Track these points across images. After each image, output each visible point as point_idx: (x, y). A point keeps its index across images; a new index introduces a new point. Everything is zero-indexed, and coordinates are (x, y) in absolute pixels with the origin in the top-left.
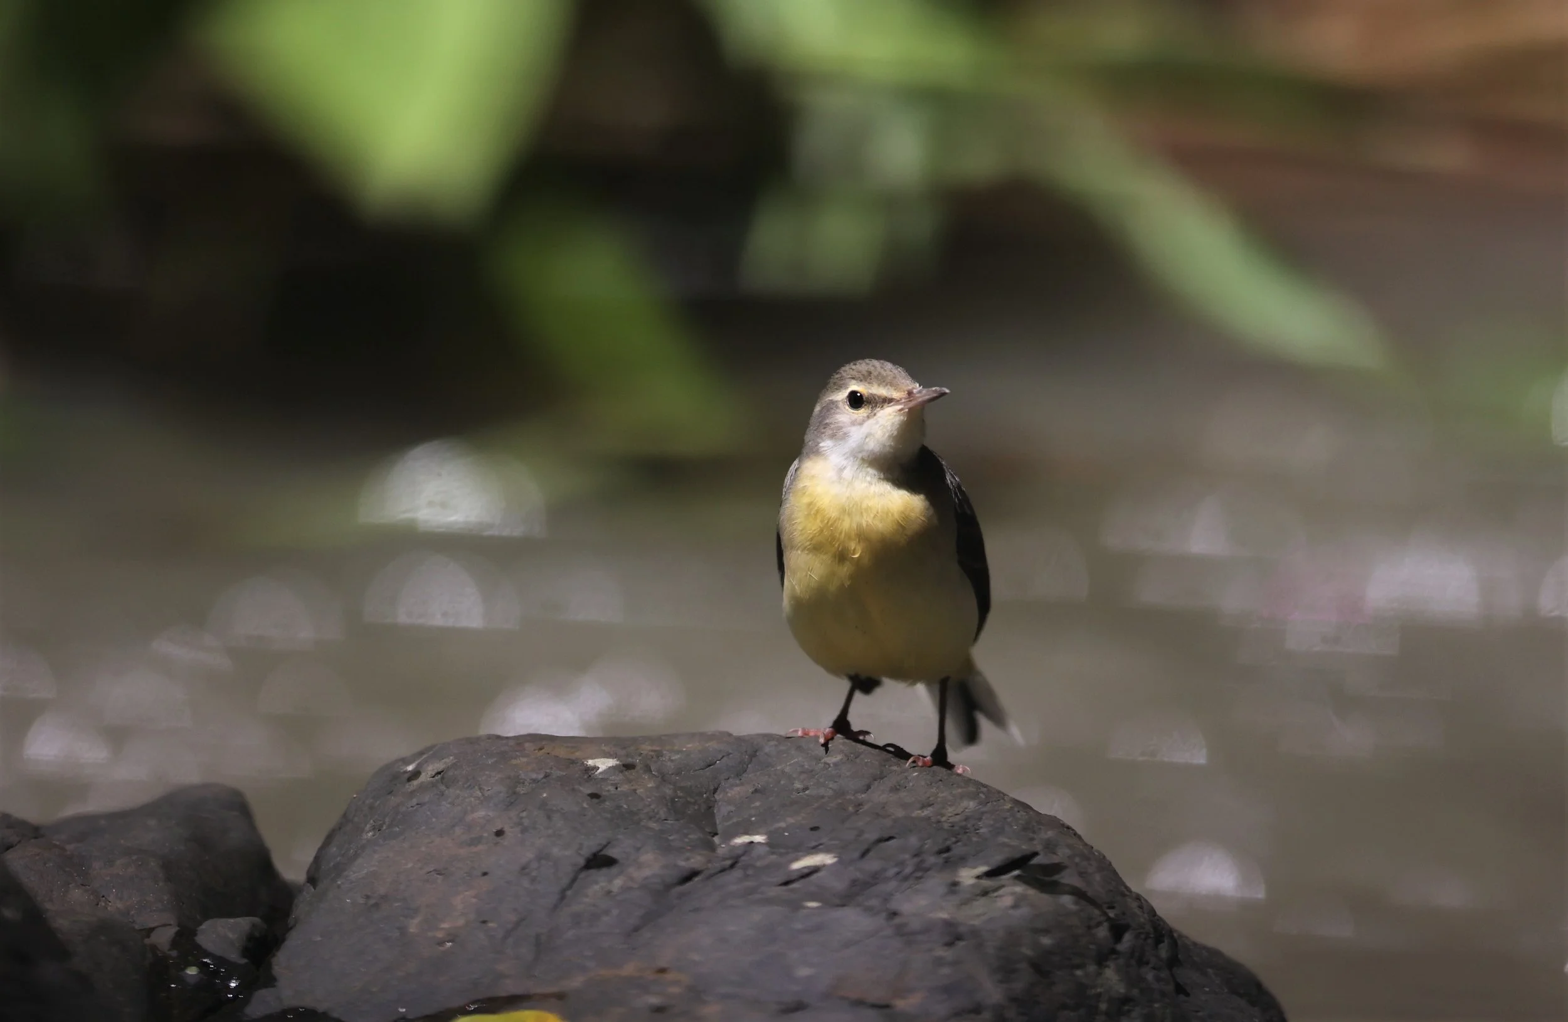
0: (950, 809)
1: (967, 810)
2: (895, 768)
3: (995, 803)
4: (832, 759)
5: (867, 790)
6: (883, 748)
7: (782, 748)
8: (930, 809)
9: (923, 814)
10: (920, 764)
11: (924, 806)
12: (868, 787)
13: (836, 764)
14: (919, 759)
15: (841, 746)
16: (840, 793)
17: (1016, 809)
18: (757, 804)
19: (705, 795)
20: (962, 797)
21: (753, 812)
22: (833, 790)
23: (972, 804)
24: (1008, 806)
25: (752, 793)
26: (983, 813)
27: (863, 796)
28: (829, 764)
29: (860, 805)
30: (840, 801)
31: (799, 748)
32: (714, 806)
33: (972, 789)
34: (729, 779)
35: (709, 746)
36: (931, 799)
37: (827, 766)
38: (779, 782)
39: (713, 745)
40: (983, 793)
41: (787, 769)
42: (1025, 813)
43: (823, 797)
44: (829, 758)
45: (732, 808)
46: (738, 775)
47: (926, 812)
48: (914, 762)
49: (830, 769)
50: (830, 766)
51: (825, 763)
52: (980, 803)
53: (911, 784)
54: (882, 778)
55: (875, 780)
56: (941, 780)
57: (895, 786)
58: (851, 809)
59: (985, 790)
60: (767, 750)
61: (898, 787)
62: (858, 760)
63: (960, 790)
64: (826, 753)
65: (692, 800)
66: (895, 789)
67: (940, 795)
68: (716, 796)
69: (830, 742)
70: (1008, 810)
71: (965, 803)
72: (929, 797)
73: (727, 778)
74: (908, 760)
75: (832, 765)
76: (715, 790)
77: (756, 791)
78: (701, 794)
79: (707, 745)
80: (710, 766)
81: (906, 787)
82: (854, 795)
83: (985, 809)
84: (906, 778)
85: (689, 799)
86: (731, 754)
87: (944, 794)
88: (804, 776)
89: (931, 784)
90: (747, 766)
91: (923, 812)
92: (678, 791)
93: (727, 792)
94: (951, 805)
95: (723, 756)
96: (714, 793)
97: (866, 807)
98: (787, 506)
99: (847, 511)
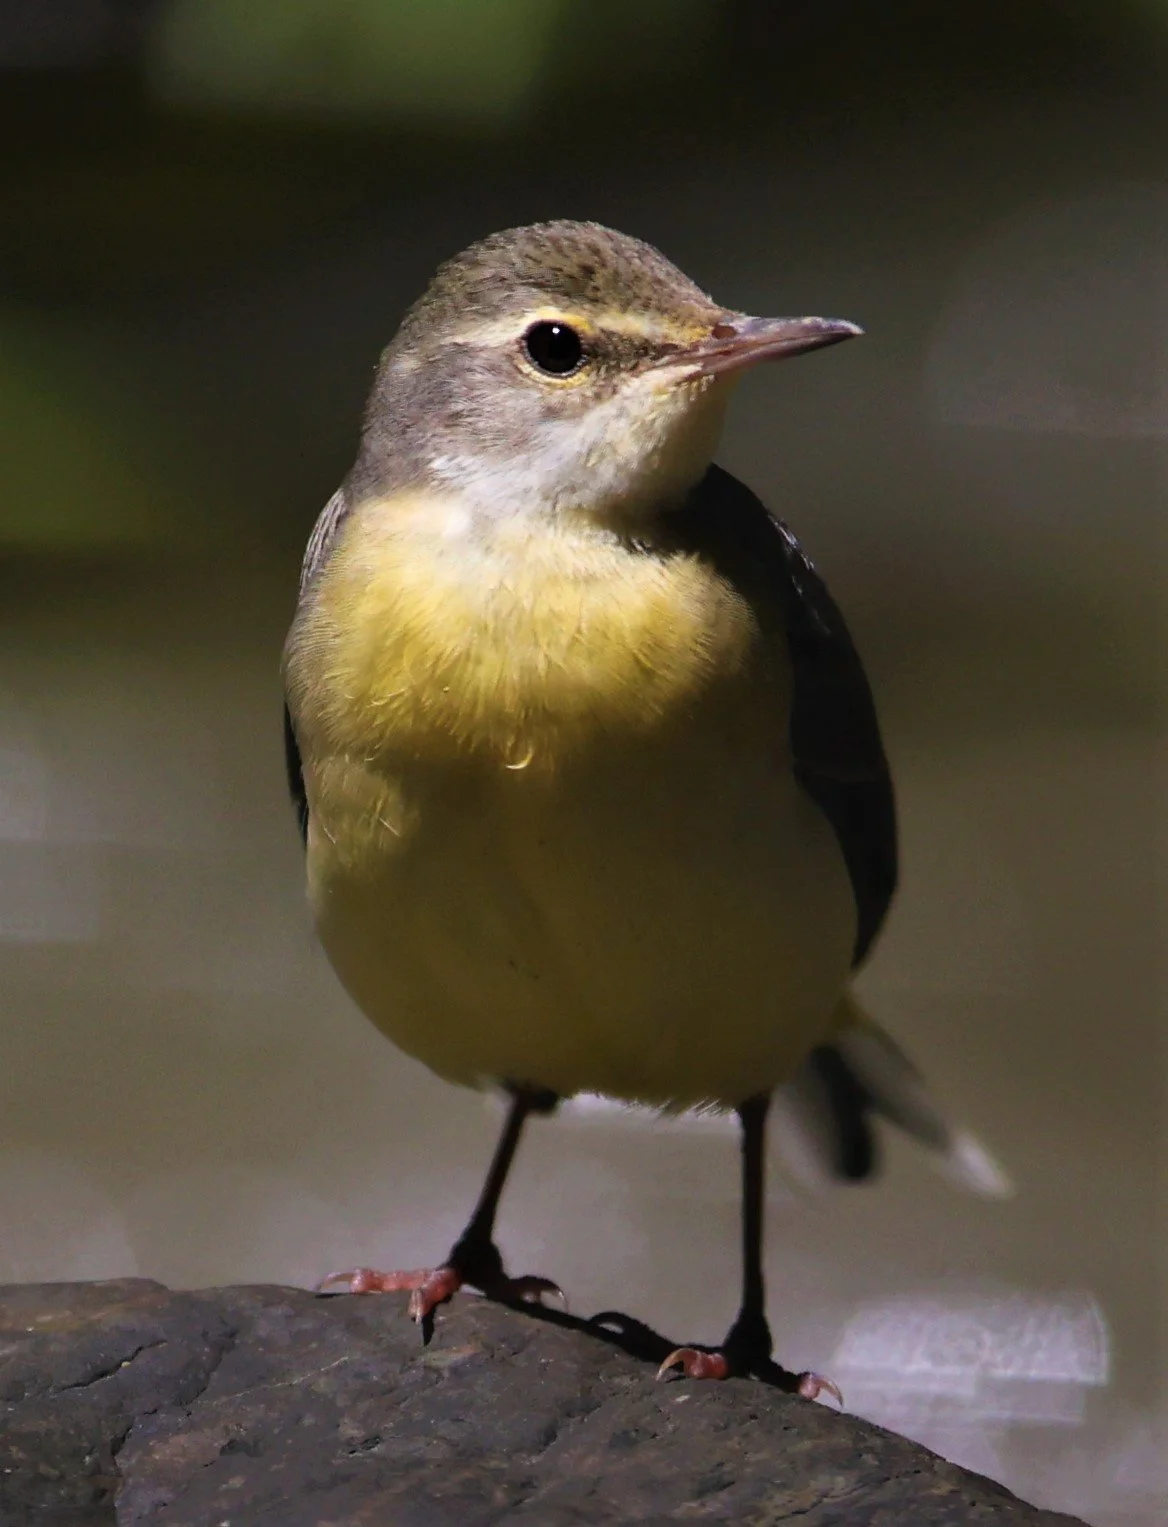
0: (780, 1498)
1: (825, 1500)
2: (626, 1381)
3: (906, 1480)
4: (447, 1357)
5: (546, 1444)
6: (592, 1327)
7: (307, 1325)
8: (723, 1495)
9: (703, 1511)
10: (696, 1371)
11: (706, 1488)
12: (550, 1435)
13: (456, 1371)
14: (694, 1357)
15: (473, 1320)
16: (467, 1453)
17: (966, 1498)
18: (237, 1482)
19: (87, 1459)
20: (813, 1463)
21: (224, 1504)
22: (448, 1442)
23: (841, 1484)
24: (944, 1488)
25: (223, 1451)
26: (873, 1509)
27: (534, 1460)
28: (437, 1371)
29: (527, 1484)
30: (468, 1474)
31: (354, 1326)
32: (113, 1491)
33: (843, 1440)
34: (155, 1411)
35: (99, 1321)
36: (727, 1468)
37: (434, 1376)
38: (299, 1419)
39: (110, 1317)
40: (871, 1450)
41: (322, 1385)
42: (992, 1509)
43: (420, 1463)
44: (435, 1355)
45: (164, 1494)
46: (183, 1400)
47: (714, 1505)
48: (678, 1366)
49: (440, 1384)
50: (440, 1376)
51: (427, 1368)
52: (863, 1482)
53: (670, 1427)
54: (587, 1410)
55: (569, 1415)
56: (753, 1417)
57: (625, 1433)
58: (500, 1496)
59: (878, 1442)
60: (263, 1329)
61: (633, 1434)
62: (521, 1361)
63: (807, 1444)
64: (427, 1337)
65: (54, 1473)
66: (624, 1441)
67: (752, 1457)
68: (119, 1460)
69: (440, 1308)
70: (943, 1501)
71: (820, 1482)
72: (721, 1464)
73: (151, 1409)
74: (660, 1361)
75: (446, 1374)
76: (117, 1446)
77: (231, 1447)
78: (77, 1454)
79: (95, 1317)
80: (103, 1375)
81: (655, 1436)
82: (509, 1457)
83: (879, 1496)
84: (656, 1409)
85: (43, 1469)
86: (162, 1341)
87: (763, 1456)
88: (365, 1405)
89: (726, 1428)
90: (208, 1376)
91: (703, 1505)
92: (14, 1449)
93: (149, 1451)
94: (784, 1486)
95: (140, 1349)
96: (114, 1452)
97: (543, 1492)
98: (310, 626)
99: (491, 631)
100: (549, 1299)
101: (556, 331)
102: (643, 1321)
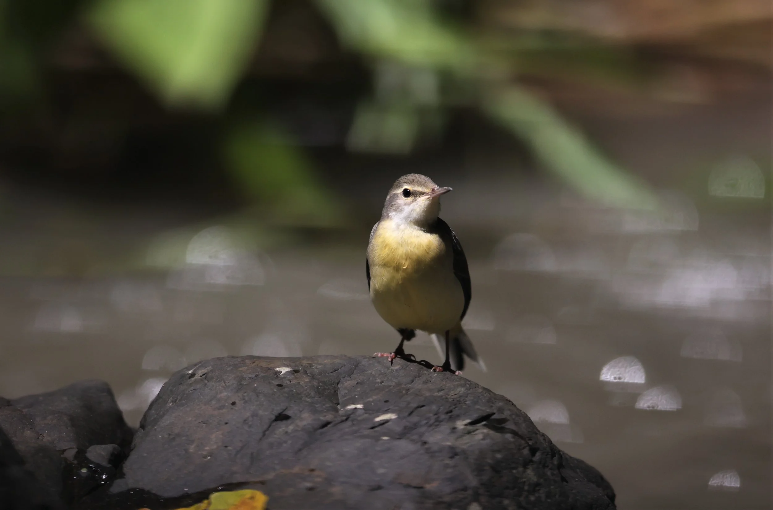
0: (452, 392)
1: (460, 392)
2: (426, 372)
3: (474, 389)
4: (395, 368)
5: (412, 383)
6: (420, 363)
7: (371, 362)
8: (442, 392)
9: (439, 394)
10: (438, 370)
11: (439, 391)
12: (413, 381)
13: (397, 370)
14: (437, 368)
15: (399, 361)
16: (398, 384)
17: (484, 392)
18: (359, 389)
19: (333, 385)
20: (458, 386)
21: (356, 393)
22: (395, 382)
23: (463, 390)
24: (480, 390)
25: (356, 384)
26: (468, 394)
27: (410, 385)
28: (393, 370)
29: (408, 390)
30: (398, 388)
31: (379, 362)
32: (337, 391)
33: (463, 382)
34: (345, 377)
35: (335, 361)
37: (393, 371)
38: (370, 378)
39: (337, 361)
40: (467, 384)
41: (373, 373)
42: (488, 394)
43: (390, 386)
44: (393, 368)
45: (346, 391)
46: (349, 376)
47: (441, 393)
48: (435, 370)
49: (394, 373)
50: (394, 371)
51: (392, 370)
52: (467, 389)
53: (433, 380)
54: (419, 377)
55: (416, 378)
56: (448, 378)
57: (425, 381)
58: (404, 392)
59: (469, 383)
60: (363, 363)
61: (427, 381)
62: (407, 368)
63: (457, 383)
64: (392, 365)
65: (327, 388)
66: (425, 382)
67: (447, 385)
68: (339, 385)
69: (394, 359)
70: (480, 393)
71: (459, 389)
72: (442, 386)
73: (344, 377)
75: (395, 371)
76: (338, 383)
77: (358, 383)
78: (331, 385)
79: (334, 361)
80: (336, 371)
81: (430, 381)
82: (405, 385)
83: (469, 392)
84: (431, 377)
85: (325, 387)
86: (346, 365)
87: (449, 385)
88: (381, 376)
89: (443, 380)
90: (354, 371)
91: (439, 393)
92: (320, 383)
93: (344, 384)
94: (453, 390)
95: (342, 367)
96: (337, 384)
97: (411, 391)
98: (371, 245)
99: (401, 244)
100: (412, 358)
101: (408, 190)
102: (429, 362)
